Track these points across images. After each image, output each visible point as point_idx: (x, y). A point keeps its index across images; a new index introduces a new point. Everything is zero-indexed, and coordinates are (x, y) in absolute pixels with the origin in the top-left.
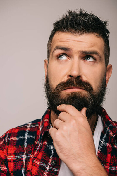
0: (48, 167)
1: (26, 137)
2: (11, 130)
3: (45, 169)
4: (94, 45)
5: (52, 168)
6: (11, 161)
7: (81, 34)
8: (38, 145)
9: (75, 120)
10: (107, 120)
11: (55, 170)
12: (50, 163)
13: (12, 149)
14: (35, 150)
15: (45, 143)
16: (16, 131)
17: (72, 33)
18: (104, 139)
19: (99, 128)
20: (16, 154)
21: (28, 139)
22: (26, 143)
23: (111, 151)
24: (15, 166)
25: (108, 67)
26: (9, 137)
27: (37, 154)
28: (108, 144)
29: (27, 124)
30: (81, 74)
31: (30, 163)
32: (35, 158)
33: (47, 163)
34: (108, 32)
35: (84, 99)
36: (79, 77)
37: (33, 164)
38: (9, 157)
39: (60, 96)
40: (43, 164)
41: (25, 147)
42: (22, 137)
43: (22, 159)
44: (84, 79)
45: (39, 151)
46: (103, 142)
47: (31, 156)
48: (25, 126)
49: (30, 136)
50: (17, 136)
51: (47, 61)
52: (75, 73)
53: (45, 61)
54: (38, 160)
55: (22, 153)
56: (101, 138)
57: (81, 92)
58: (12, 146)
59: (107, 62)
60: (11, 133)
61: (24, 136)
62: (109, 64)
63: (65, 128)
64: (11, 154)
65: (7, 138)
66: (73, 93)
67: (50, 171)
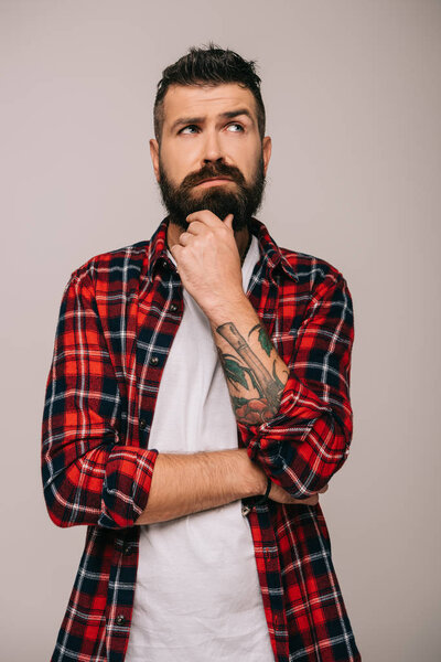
0: (163, 314)
1: (125, 269)
2: (98, 257)
3: (158, 317)
4: (240, 100)
5: (170, 316)
6: (102, 303)
7: (215, 85)
8: (145, 282)
9: (214, 232)
10: (267, 243)
11: (174, 318)
12: (166, 308)
13: (102, 286)
14: (141, 289)
15: (158, 278)
16: (107, 258)
17: (200, 86)
18: (259, 273)
19: (253, 256)
20: (109, 294)
21: (129, 271)
22: (125, 278)
23: (267, 291)
24: (109, 311)
25: (265, 140)
26: (96, 266)
27: (145, 295)
28: (264, 281)
29: (125, 249)
30: (223, 155)
31: (134, 308)
32: (141, 301)
33: (162, 309)
34: (259, 80)
35: (231, 197)
36: (220, 160)
37: (139, 310)
38: (98, 298)
39: (190, 196)
40: (155, 309)
41: (125, 283)
42: (118, 268)
43: (120, 301)
44: (229, 162)
45: (148, 291)
46: (256, 279)
47: (135, 296)
48: (122, 252)
49: (131, 267)
50: (110, 267)
51: (155, 143)
52: (213, 155)
53: (151, 143)
54: (147, 304)
55: (120, 292)
56: (255, 273)
57: (226, 186)
58: (102, 281)
59: (262, 131)
60: (99, 261)
61: (122, 266)
62: (266, 135)
63: (197, 243)
64: (102, 293)
65: (92, 268)
66: (213, 188)
67: (166, 319)
